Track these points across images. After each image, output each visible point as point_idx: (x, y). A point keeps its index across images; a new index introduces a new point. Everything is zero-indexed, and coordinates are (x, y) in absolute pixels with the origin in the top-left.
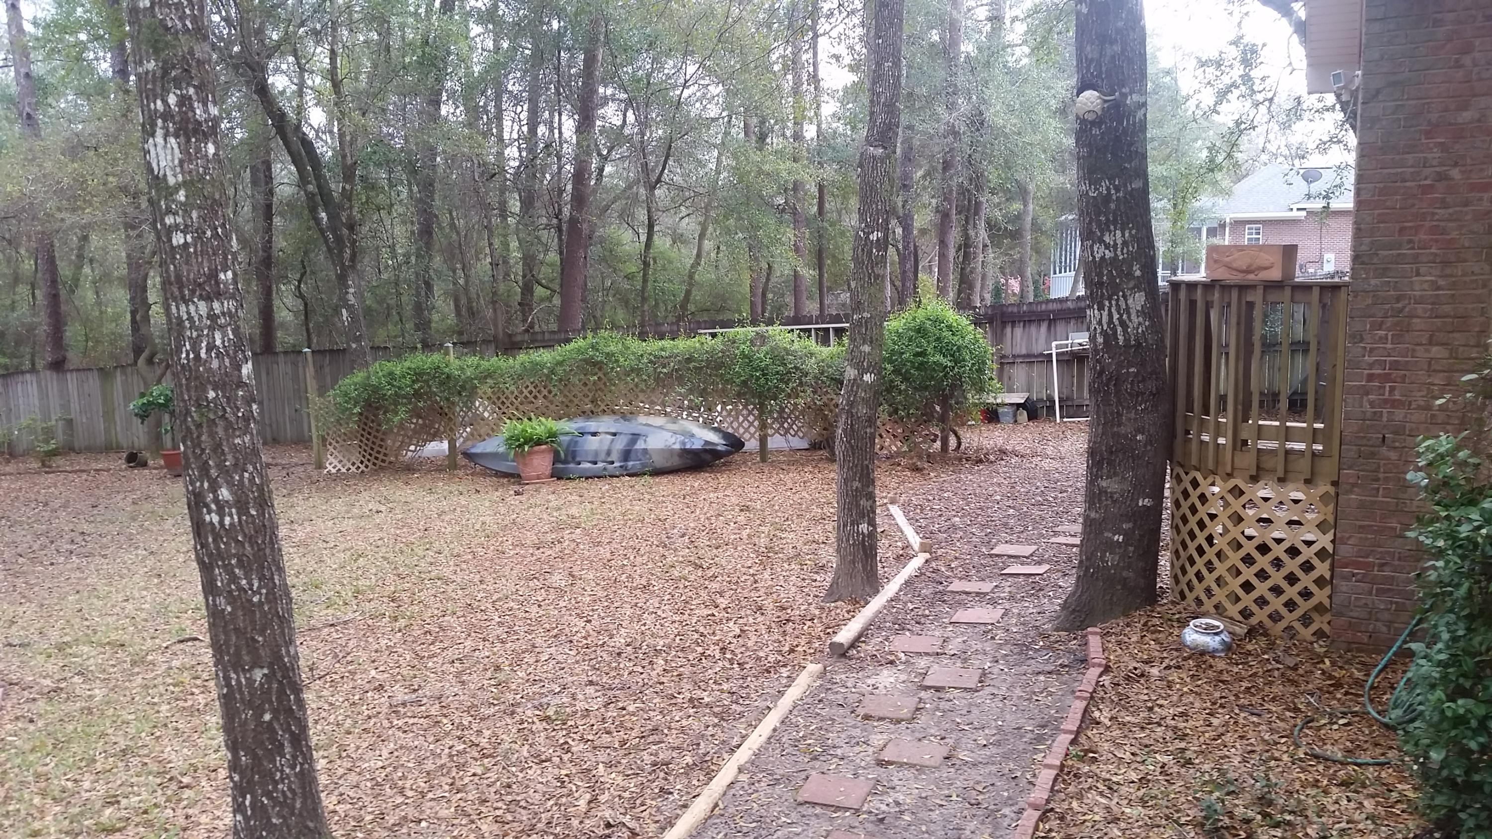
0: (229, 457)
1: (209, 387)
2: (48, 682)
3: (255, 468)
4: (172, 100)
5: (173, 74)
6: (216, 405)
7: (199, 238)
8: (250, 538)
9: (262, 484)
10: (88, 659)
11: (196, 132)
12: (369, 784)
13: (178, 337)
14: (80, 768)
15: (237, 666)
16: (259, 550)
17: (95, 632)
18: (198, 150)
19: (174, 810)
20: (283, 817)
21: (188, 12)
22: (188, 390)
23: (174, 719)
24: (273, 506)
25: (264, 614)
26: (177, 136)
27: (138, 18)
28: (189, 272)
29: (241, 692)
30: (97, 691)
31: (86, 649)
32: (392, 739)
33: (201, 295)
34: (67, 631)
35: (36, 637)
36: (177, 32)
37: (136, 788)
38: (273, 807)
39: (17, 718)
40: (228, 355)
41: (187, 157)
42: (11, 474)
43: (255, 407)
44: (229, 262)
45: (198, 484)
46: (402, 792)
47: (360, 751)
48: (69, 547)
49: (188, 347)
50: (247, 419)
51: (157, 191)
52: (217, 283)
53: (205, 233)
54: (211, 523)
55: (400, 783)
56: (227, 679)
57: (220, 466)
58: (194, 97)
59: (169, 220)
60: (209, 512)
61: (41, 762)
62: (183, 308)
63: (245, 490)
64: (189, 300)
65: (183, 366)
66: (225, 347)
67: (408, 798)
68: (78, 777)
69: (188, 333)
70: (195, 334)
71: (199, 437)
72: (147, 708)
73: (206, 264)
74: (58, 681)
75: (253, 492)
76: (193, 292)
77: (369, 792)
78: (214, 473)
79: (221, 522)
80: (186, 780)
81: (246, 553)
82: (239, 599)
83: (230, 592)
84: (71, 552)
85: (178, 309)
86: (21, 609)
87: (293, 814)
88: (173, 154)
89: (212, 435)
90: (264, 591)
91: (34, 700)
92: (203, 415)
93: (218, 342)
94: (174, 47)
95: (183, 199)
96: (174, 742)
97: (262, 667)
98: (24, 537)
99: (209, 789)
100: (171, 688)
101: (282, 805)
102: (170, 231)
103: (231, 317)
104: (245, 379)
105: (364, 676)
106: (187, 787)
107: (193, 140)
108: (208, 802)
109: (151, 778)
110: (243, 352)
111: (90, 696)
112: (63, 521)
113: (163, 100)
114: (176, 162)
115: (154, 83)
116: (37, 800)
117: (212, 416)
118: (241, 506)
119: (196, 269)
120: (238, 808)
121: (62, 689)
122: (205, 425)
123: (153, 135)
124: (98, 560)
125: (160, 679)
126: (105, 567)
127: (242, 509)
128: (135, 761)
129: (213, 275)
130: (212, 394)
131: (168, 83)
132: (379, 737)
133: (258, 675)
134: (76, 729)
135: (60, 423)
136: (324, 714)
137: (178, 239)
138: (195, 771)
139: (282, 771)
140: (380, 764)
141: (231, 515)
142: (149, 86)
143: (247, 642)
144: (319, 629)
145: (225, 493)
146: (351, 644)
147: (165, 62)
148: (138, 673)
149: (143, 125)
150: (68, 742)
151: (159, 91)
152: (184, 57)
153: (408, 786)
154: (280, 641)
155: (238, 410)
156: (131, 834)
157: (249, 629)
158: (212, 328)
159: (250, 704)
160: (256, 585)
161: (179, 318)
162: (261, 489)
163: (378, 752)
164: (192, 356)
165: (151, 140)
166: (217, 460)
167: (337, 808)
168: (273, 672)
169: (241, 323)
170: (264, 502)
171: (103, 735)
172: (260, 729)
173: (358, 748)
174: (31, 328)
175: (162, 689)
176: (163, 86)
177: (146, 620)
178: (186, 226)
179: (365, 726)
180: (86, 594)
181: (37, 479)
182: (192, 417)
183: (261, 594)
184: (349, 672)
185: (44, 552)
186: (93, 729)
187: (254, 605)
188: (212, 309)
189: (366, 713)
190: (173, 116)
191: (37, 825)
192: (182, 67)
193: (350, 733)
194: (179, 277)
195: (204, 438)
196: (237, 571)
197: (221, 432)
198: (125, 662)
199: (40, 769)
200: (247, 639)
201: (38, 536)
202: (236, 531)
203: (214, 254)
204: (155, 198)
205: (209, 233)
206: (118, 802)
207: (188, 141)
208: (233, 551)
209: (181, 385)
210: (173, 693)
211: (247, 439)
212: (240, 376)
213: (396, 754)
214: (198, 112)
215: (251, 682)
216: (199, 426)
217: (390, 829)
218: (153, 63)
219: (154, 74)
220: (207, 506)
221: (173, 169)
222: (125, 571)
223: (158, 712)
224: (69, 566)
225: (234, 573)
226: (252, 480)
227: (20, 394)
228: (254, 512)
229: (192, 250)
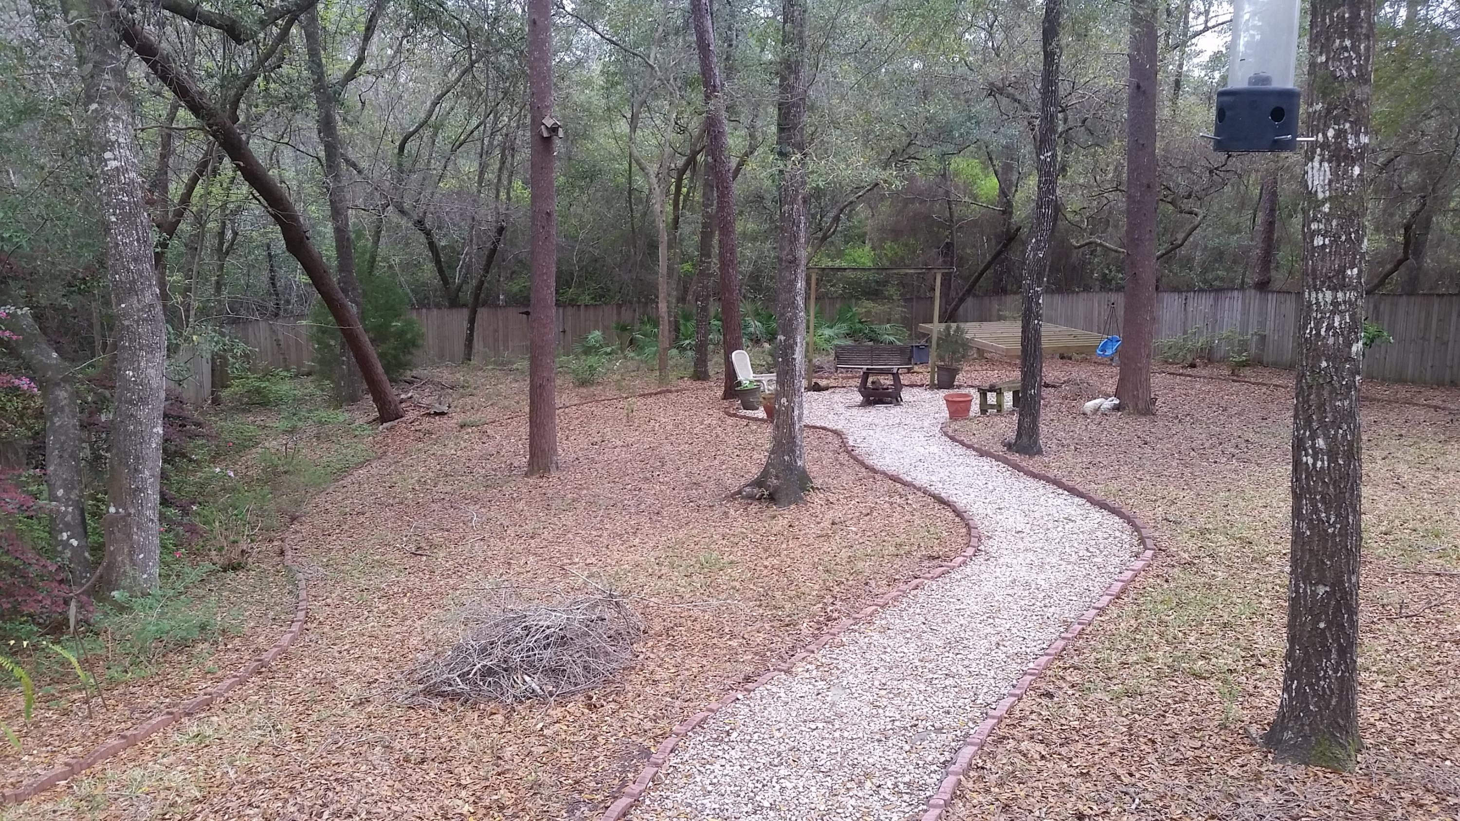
0: (1329, 415)
1: (1323, 358)
2: (1186, 555)
3: (1349, 427)
4: (1331, 133)
5: (1335, 112)
6: (1326, 373)
7: (1335, 241)
8: (1335, 482)
9: (1353, 441)
10: (1221, 546)
11: (1346, 157)
12: (1413, 715)
13: (1306, 316)
14: (1190, 625)
15: (1306, 579)
16: (1340, 493)
17: (1232, 526)
18: (1345, 172)
19: (1247, 678)
20: (1319, 707)
21: (1355, 62)
22: (1307, 358)
23: (1271, 612)
24: (1360, 460)
25: (1335, 544)
26: (1330, 162)
27: (1315, 71)
28: (1322, 267)
29: (1306, 601)
30: (1220, 573)
31: (1221, 538)
32: (1451, 688)
33: (1329, 286)
34: (1212, 520)
35: (1187, 519)
36: (1343, 80)
37: (1225, 654)
38: (1313, 697)
39: (1158, 576)
40: (1343, 335)
41: (1336, 177)
42: (1205, 377)
43: (1358, 378)
44: (1357, 261)
45: (1302, 432)
46: (1440, 732)
47: (1416, 687)
48: (1232, 450)
49: (1312, 325)
50: (1349, 387)
51: (1309, 203)
52: (1344, 278)
53: (1340, 238)
54: (1307, 462)
55: (1442, 724)
56: (1297, 586)
57: (1321, 421)
58: (1349, 131)
59: (1314, 226)
60: (1306, 455)
61: (1165, 612)
62: (1314, 295)
63: (1337, 443)
64: (1319, 289)
65: (1306, 339)
66: (1341, 328)
67: (1443, 738)
68: (1188, 632)
69: (1315, 314)
70: (1319, 316)
71: (1308, 395)
72: (1253, 597)
73: (1337, 262)
74: (1194, 557)
75: (1343, 446)
76: (1323, 283)
77: (1410, 721)
78: (1315, 425)
79: (1314, 464)
80: (1264, 660)
81: (1329, 492)
82: (1317, 526)
83: (1311, 520)
84: (1234, 456)
85: (1310, 295)
86: (1182, 494)
87: (1328, 708)
88: (1324, 176)
89: (1319, 395)
90: (1338, 526)
91: (1173, 566)
92: (1314, 379)
93: (1336, 324)
94: (1339, 92)
95: (1327, 210)
96: (1265, 630)
97: (1326, 585)
98: (1200, 435)
99: (1280, 673)
100: (1278, 588)
101: (1322, 697)
102: (1314, 234)
103: (1350, 306)
104: (1353, 355)
105: (1449, 627)
106: (1263, 666)
107: (1343, 164)
108: (1275, 682)
109: (1238, 650)
110: (1356, 333)
111: (1214, 575)
112: (1234, 426)
113: (1323, 134)
114: (1327, 181)
115: (1319, 120)
116: (1155, 638)
117: (1321, 381)
118: (1332, 455)
119: (1329, 265)
120: (1287, 689)
121: (1195, 564)
122: (1314, 387)
123: (1312, 160)
124: (1253, 467)
125: (1271, 579)
126: (1257, 474)
127: (1333, 458)
128: (1231, 634)
129: (1342, 270)
130: (1324, 364)
131: (1330, 120)
132: (1439, 682)
133: (1321, 590)
134: (1196, 597)
135: (1255, 338)
136: (1398, 647)
137: (1318, 241)
138: (1273, 656)
139: (1326, 672)
140: (1431, 703)
141: (1323, 461)
142: (1315, 123)
143: (1317, 562)
144: (1424, 575)
145: (1321, 443)
146: (1448, 596)
147: (1329, 104)
148: (1255, 569)
149: (1306, 152)
150: (1188, 604)
151: (1321, 126)
152: (1345, 99)
153: (1449, 729)
154: (1344, 569)
155: (1343, 379)
156: (1212, 684)
157: (1321, 553)
158: (1333, 313)
159: (1310, 611)
160: (1333, 520)
161: (1310, 302)
162: (1351, 444)
163: (1432, 693)
164: (1314, 332)
165: (1310, 164)
166: (1320, 416)
167: (1377, 723)
168: (1334, 592)
169: (1358, 310)
170: (1352, 454)
171: (1215, 607)
172: (1314, 632)
173: (1416, 684)
174: (1247, 251)
175: (1270, 586)
176: (1325, 122)
177: (1276, 528)
178: (1326, 232)
179: (1431, 669)
180: (1235, 494)
181: (1224, 385)
182: (1306, 379)
183: (1336, 528)
184: (1437, 620)
185: (1212, 451)
186: (1208, 601)
187: (1328, 535)
188: (1336, 298)
189: (1437, 658)
190: (1329, 146)
191: (1151, 654)
192: (1343, 107)
193: (1413, 670)
194: (1314, 270)
195: (1312, 397)
196: (1320, 505)
197: (1326, 394)
198: (1248, 557)
199: (1163, 617)
200: (1317, 560)
201: (1211, 436)
202: (1325, 474)
203: (1345, 255)
204: (1307, 208)
205: (1343, 238)
206: (1210, 659)
207: (1339, 165)
208: (1319, 489)
209: (1302, 354)
210: (1277, 592)
211: (1346, 403)
212: (1350, 353)
213: (1449, 700)
214: (1350, 142)
215: (1314, 593)
216: (1310, 387)
217: (1415, 755)
218: (1320, 105)
219: (1320, 114)
220: (1306, 450)
221: (1323, 187)
222: (1272, 482)
223: (1261, 603)
224: (1228, 467)
225: (1317, 506)
226: (1344, 436)
227: (1227, 308)
228: (1341, 462)
229: (1328, 250)
